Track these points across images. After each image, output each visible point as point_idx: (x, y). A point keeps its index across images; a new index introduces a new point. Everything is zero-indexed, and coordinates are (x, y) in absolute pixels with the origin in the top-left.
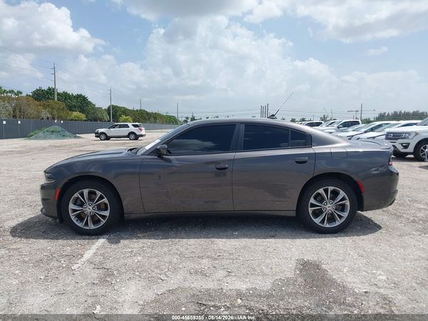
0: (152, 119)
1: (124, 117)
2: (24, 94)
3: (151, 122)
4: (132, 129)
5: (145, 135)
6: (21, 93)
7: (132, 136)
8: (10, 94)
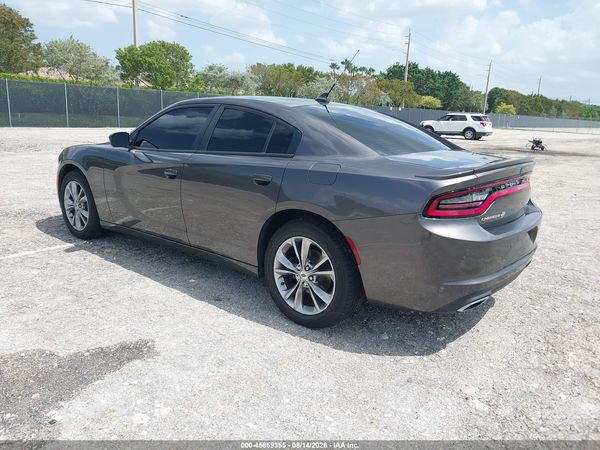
0: (553, 111)
1: (504, 106)
2: (377, 73)
3: (549, 116)
4: (470, 122)
5: (489, 134)
6: (373, 71)
7: (469, 134)
8: (360, 72)
